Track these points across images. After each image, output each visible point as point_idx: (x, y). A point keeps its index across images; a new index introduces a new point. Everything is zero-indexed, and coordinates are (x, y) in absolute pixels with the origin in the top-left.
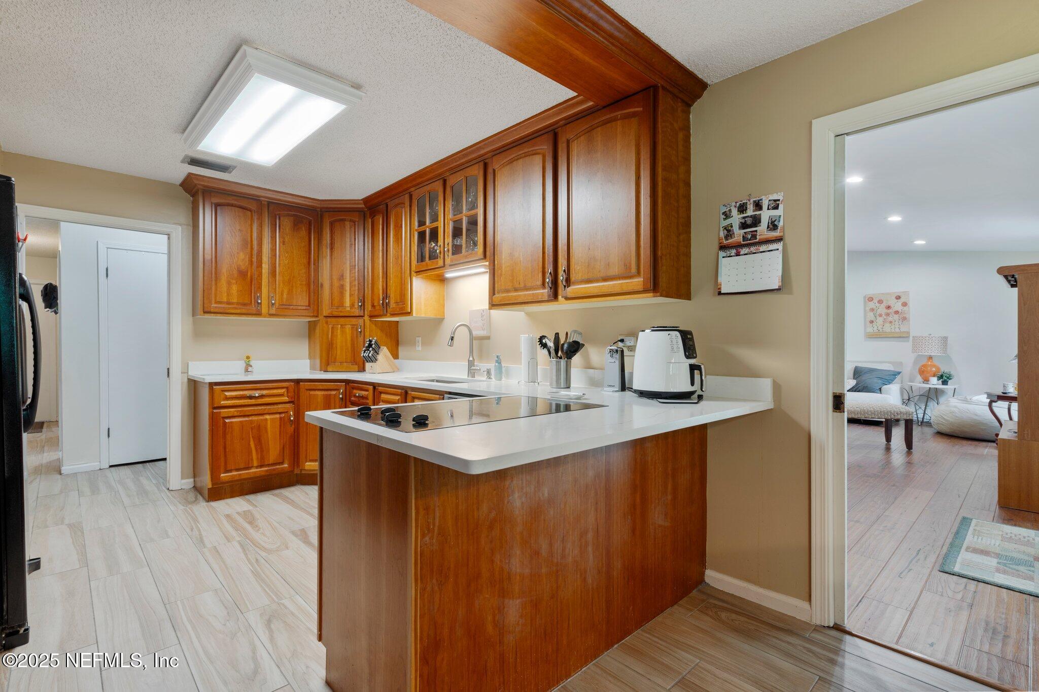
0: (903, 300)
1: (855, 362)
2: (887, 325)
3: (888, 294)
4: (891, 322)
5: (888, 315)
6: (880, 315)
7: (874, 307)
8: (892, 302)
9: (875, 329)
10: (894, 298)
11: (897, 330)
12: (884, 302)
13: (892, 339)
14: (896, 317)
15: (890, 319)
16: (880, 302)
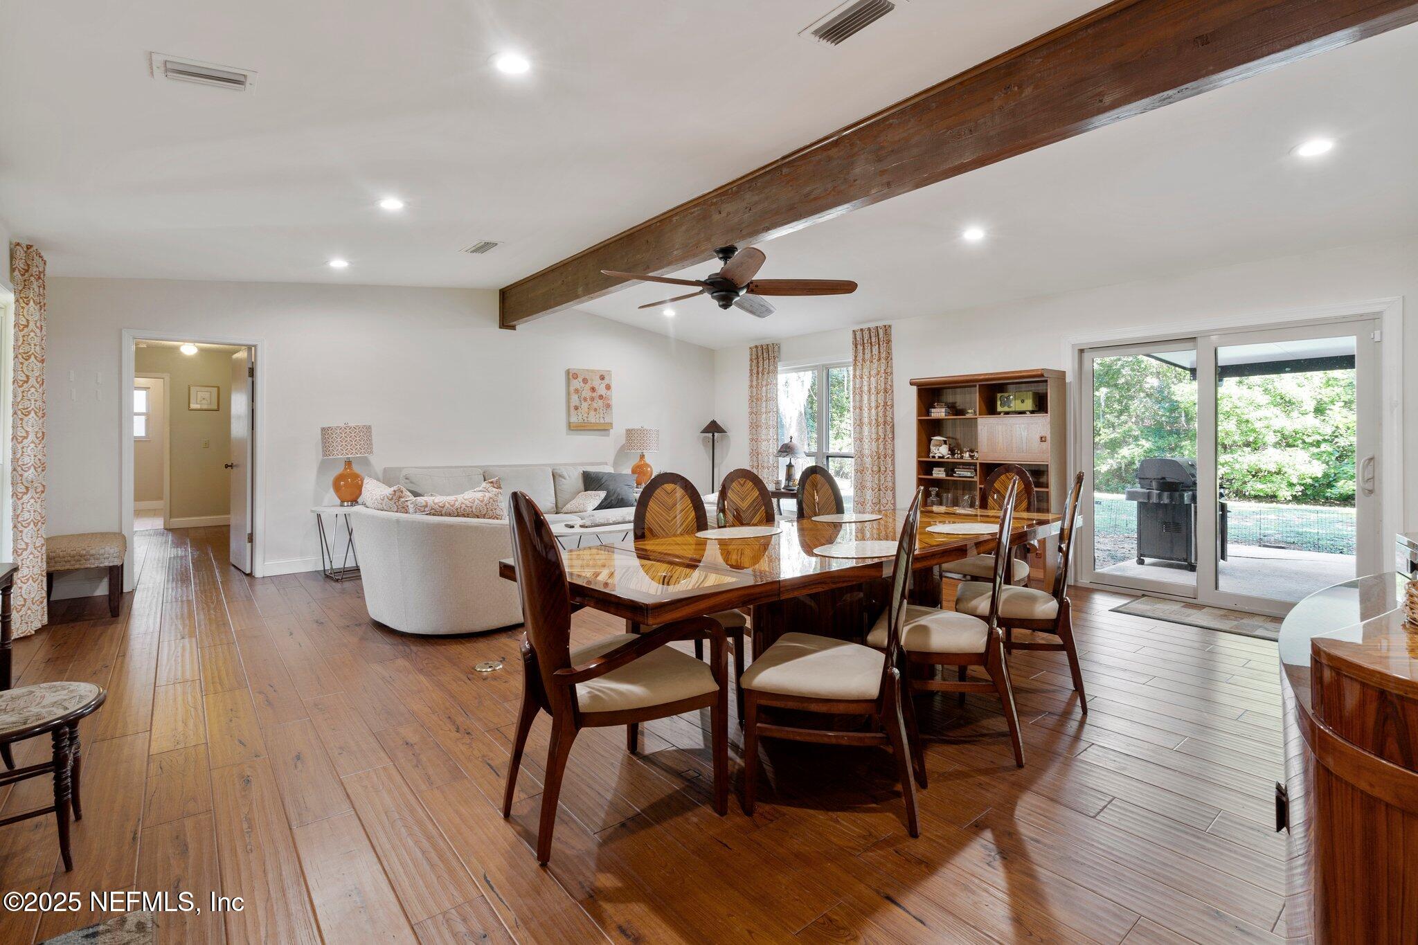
0: (606, 381)
1: (582, 464)
2: (592, 413)
3: (593, 371)
4: (596, 410)
5: (592, 399)
6: (585, 399)
7: (579, 387)
8: (596, 382)
9: (580, 417)
10: (598, 377)
11: (602, 421)
12: (589, 382)
13: (596, 432)
14: (600, 402)
15: (595, 405)
16: (585, 381)
